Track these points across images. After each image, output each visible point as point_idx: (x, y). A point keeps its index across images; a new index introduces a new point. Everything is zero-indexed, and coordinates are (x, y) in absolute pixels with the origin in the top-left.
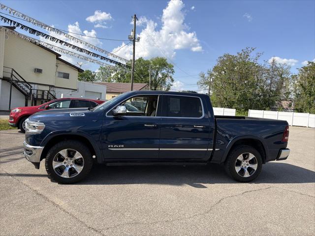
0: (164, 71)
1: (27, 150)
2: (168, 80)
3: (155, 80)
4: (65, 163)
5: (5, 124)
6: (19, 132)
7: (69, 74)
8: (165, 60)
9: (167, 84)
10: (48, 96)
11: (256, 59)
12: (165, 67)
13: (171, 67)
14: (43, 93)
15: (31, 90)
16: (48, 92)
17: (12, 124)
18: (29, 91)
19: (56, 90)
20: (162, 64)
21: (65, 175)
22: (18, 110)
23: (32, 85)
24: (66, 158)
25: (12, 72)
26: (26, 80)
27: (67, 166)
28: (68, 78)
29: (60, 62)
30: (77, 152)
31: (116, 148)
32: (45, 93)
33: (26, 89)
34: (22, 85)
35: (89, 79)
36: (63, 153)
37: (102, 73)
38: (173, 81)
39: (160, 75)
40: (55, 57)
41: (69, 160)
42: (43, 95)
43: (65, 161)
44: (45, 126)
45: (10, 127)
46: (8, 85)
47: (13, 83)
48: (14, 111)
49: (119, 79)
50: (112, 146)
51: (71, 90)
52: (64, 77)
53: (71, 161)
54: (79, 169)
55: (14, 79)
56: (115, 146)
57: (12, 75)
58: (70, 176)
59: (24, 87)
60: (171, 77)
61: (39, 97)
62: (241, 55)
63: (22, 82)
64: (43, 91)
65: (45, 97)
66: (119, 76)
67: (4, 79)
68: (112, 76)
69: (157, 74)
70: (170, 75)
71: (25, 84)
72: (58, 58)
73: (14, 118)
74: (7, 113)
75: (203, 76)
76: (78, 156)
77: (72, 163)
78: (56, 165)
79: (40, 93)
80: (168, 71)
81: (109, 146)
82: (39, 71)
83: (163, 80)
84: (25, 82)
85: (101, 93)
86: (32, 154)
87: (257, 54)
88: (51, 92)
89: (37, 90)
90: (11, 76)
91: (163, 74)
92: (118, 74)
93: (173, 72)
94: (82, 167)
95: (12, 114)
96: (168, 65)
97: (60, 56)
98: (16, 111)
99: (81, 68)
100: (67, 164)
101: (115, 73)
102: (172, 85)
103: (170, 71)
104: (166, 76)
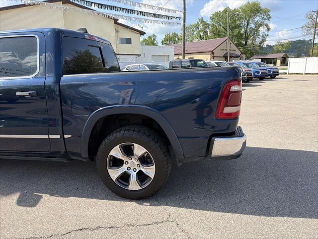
0: (258, 19)
2: (262, 30)
3: (246, 32)
7: (131, 39)
8: (258, 4)
9: (261, 35)
12: (258, 14)
13: (266, 12)
20: (254, 10)
28: (130, 43)
29: (120, 27)
39: (252, 25)
40: (113, 22)
51: (135, 56)
52: (127, 43)
60: (267, 25)
69: (248, 24)
70: (266, 22)
72: (116, 23)
75: (312, 18)
80: (263, 18)
83: (257, 30)
85: (169, 56)
91: (256, 23)
93: (269, 18)
96: (262, 10)
97: (118, 20)
101: (198, 31)
102: (268, 35)
103: (265, 17)
104: (261, 25)
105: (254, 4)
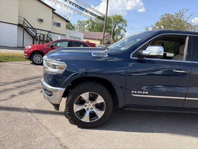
0: (120, 25)
1: (46, 90)
2: (122, 31)
3: (114, 31)
4: (86, 106)
5: (21, 57)
6: (31, 63)
7: (60, 24)
8: (121, 17)
9: (121, 34)
10: (47, 38)
11: (189, 18)
12: (121, 22)
13: (125, 22)
14: (44, 36)
15: (36, 34)
16: (47, 35)
17: (26, 57)
18: (35, 34)
19: (52, 34)
20: (119, 19)
21: (86, 119)
22: (30, 47)
23: (37, 30)
24: (87, 101)
25: (24, 21)
26: (33, 27)
27: (88, 109)
28: (60, 27)
29: (54, 15)
30: (99, 96)
31: (140, 94)
32: (45, 37)
33: (33, 33)
34: (30, 30)
35: (70, 29)
36: (85, 96)
37: (79, 25)
38: (125, 31)
39: (117, 28)
40: (51, 11)
41: (90, 103)
42: (44, 38)
43: (86, 104)
44: (66, 65)
45: (25, 59)
46: (22, 30)
47: (25, 28)
48: (27, 47)
49: (90, 29)
50: (136, 92)
51: (61, 35)
52: (57, 26)
53: (92, 104)
54: (100, 114)
55: (26, 25)
56: (139, 92)
57: (24, 23)
58: (90, 120)
59: (32, 31)
60: (124, 29)
61: (42, 39)
62: (177, 14)
63: (30, 28)
64: (44, 35)
65: (45, 39)
66: (90, 27)
67: (19, 25)
68: (85, 27)
69: (115, 27)
70: (124, 27)
71: (32, 29)
72: (53, 12)
73: (27, 53)
74: (21, 48)
76: (100, 100)
77: (92, 107)
78: (77, 108)
79: (42, 36)
80: (123, 25)
81: (133, 92)
82: (41, 21)
83: (119, 31)
84: (33, 28)
85: (80, 38)
86: (52, 95)
87: (190, 14)
88: (49, 36)
89: (40, 34)
91: (119, 27)
92: (89, 26)
93: (126, 25)
94: (103, 112)
95: (26, 50)
96: (123, 20)
97: (55, 10)
98: (28, 47)
99: (68, 20)
100: (87, 107)
101: (88, 25)
102: (125, 35)
103: (124, 24)
104: (121, 28)
105: (120, 16)
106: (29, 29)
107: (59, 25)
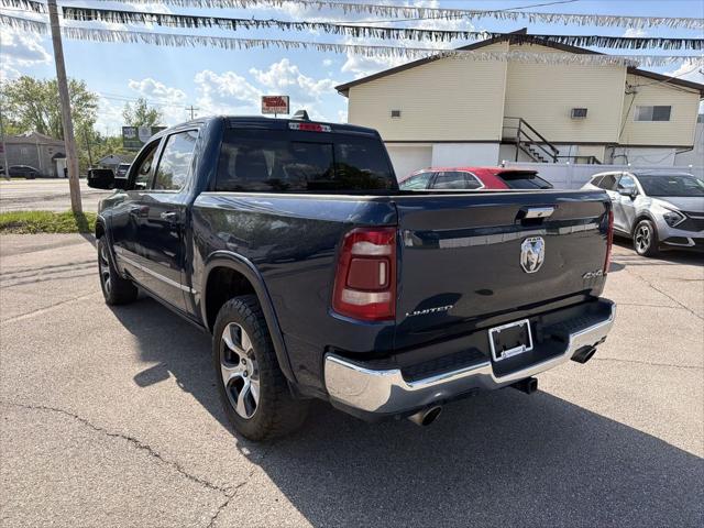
15: (557, 159)
16: (594, 158)
23: (558, 148)
25: (520, 126)
26: (546, 138)
28: (667, 118)
34: (538, 149)
46: (512, 152)
47: (522, 148)
51: (674, 150)
55: (524, 139)
57: (519, 131)
59: (542, 154)
63: (538, 143)
67: (505, 142)
71: (544, 147)
79: (582, 162)
82: (580, 113)
84: (545, 142)
89: (576, 158)
90: (518, 134)
106: (532, 147)
107: (662, 113)
